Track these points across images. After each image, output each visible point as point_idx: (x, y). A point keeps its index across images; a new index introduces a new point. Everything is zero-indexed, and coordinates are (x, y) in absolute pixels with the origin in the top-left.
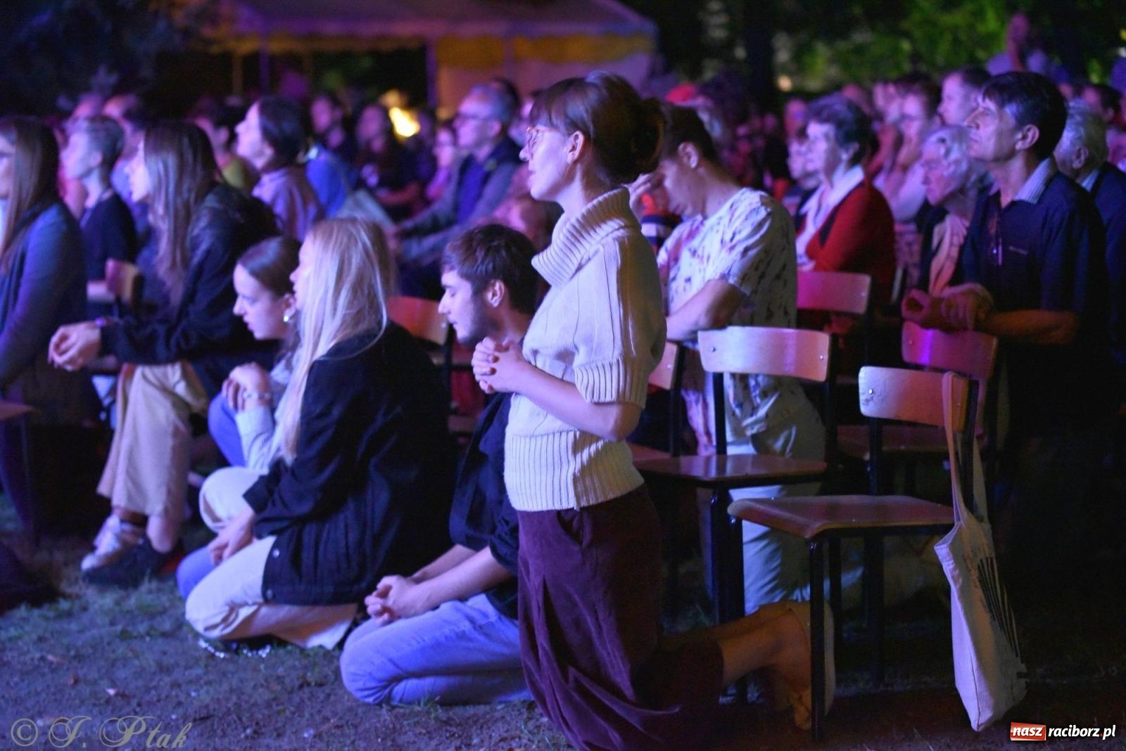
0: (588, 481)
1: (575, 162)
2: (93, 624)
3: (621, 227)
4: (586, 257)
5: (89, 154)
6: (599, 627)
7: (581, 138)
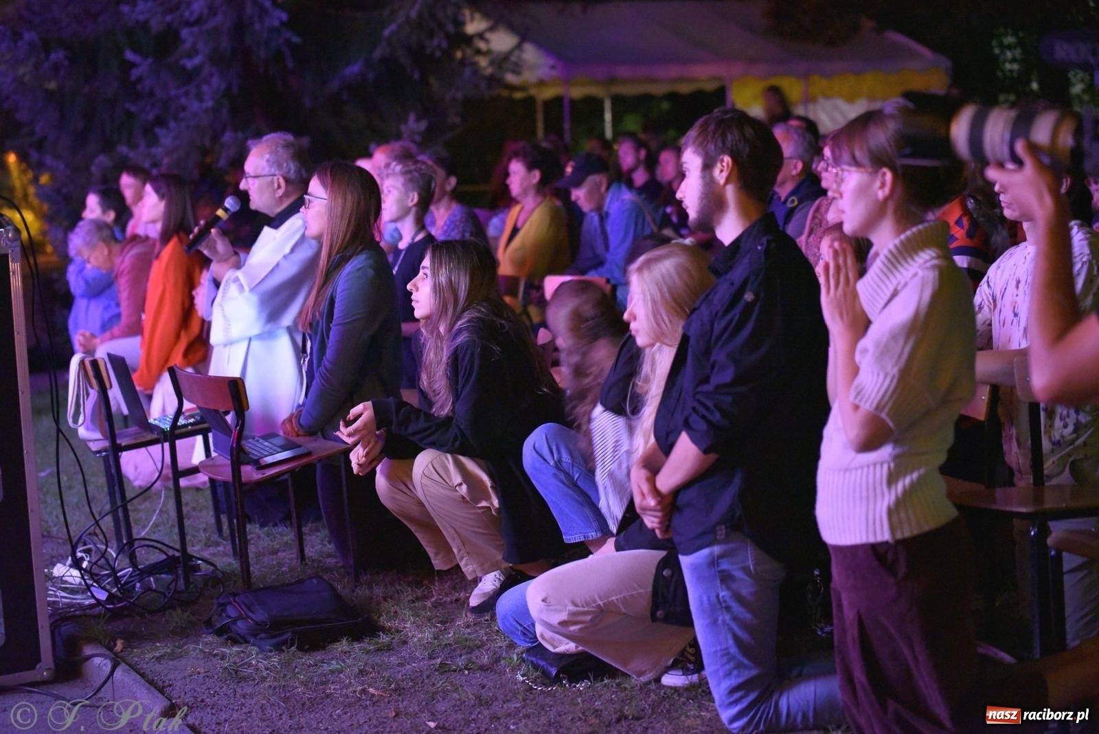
0: (903, 515)
1: (886, 199)
2: (413, 659)
3: (933, 258)
4: (903, 282)
5: (406, 193)
6: (916, 659)
7: (889, 176)
